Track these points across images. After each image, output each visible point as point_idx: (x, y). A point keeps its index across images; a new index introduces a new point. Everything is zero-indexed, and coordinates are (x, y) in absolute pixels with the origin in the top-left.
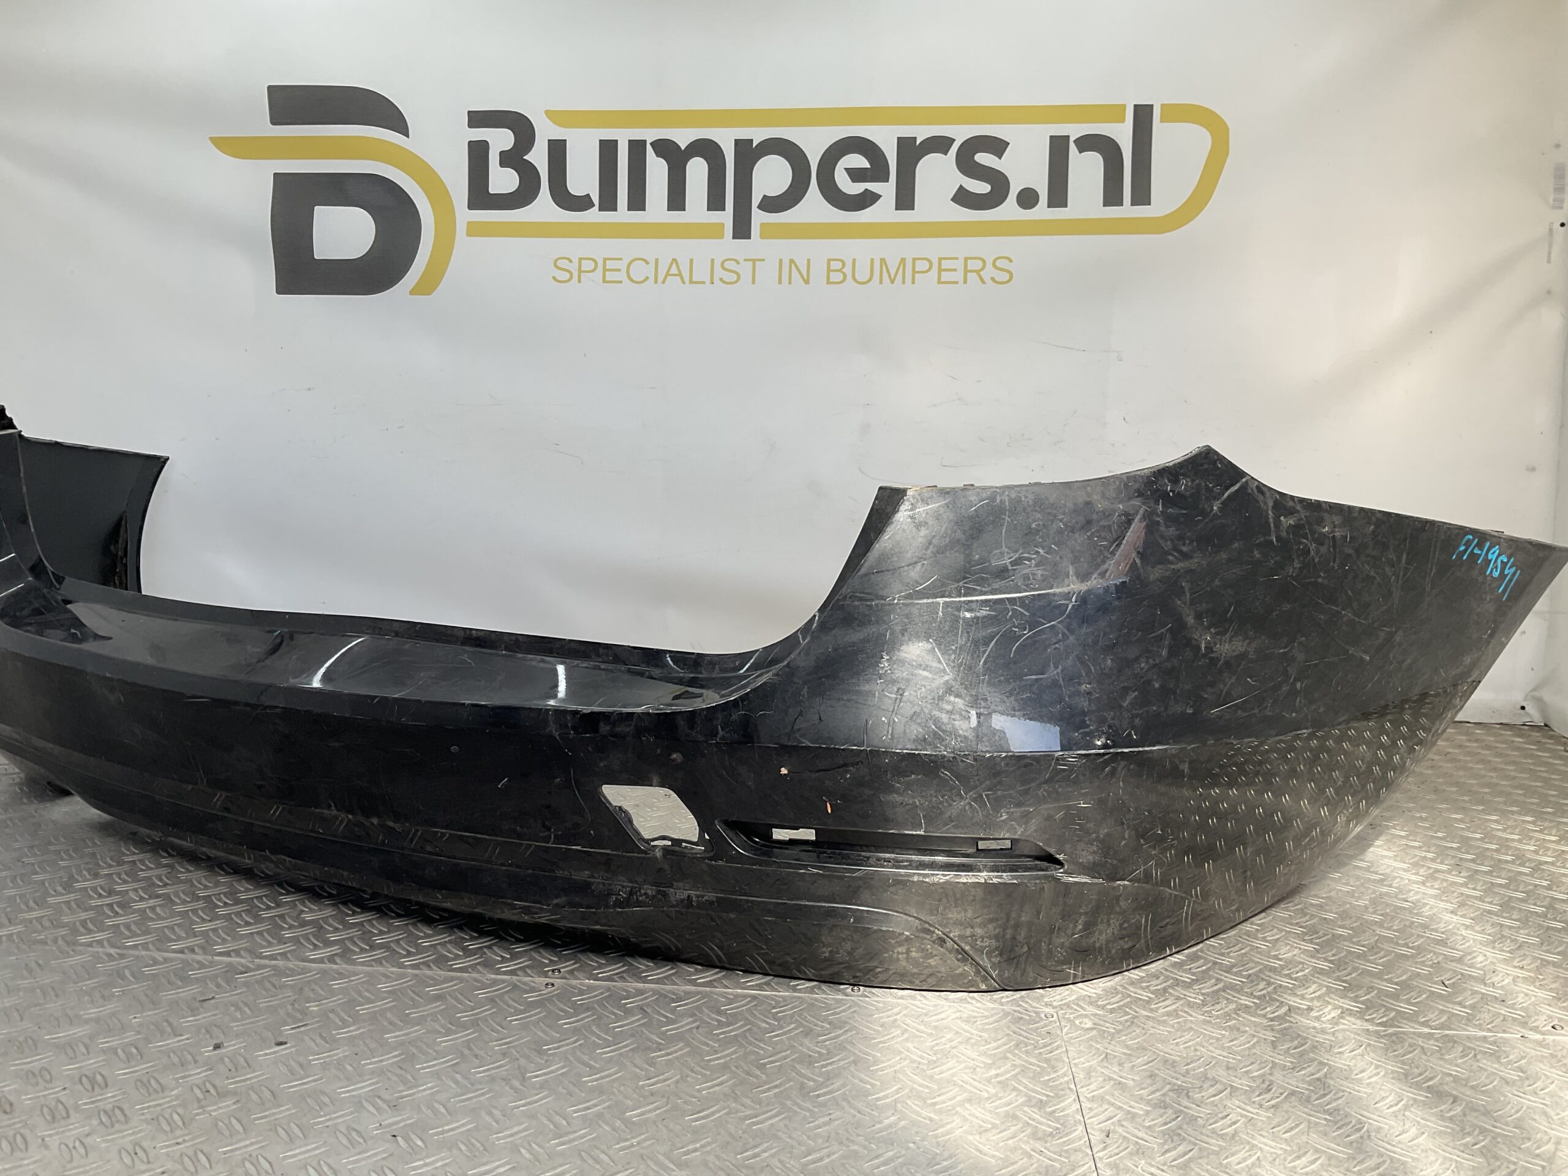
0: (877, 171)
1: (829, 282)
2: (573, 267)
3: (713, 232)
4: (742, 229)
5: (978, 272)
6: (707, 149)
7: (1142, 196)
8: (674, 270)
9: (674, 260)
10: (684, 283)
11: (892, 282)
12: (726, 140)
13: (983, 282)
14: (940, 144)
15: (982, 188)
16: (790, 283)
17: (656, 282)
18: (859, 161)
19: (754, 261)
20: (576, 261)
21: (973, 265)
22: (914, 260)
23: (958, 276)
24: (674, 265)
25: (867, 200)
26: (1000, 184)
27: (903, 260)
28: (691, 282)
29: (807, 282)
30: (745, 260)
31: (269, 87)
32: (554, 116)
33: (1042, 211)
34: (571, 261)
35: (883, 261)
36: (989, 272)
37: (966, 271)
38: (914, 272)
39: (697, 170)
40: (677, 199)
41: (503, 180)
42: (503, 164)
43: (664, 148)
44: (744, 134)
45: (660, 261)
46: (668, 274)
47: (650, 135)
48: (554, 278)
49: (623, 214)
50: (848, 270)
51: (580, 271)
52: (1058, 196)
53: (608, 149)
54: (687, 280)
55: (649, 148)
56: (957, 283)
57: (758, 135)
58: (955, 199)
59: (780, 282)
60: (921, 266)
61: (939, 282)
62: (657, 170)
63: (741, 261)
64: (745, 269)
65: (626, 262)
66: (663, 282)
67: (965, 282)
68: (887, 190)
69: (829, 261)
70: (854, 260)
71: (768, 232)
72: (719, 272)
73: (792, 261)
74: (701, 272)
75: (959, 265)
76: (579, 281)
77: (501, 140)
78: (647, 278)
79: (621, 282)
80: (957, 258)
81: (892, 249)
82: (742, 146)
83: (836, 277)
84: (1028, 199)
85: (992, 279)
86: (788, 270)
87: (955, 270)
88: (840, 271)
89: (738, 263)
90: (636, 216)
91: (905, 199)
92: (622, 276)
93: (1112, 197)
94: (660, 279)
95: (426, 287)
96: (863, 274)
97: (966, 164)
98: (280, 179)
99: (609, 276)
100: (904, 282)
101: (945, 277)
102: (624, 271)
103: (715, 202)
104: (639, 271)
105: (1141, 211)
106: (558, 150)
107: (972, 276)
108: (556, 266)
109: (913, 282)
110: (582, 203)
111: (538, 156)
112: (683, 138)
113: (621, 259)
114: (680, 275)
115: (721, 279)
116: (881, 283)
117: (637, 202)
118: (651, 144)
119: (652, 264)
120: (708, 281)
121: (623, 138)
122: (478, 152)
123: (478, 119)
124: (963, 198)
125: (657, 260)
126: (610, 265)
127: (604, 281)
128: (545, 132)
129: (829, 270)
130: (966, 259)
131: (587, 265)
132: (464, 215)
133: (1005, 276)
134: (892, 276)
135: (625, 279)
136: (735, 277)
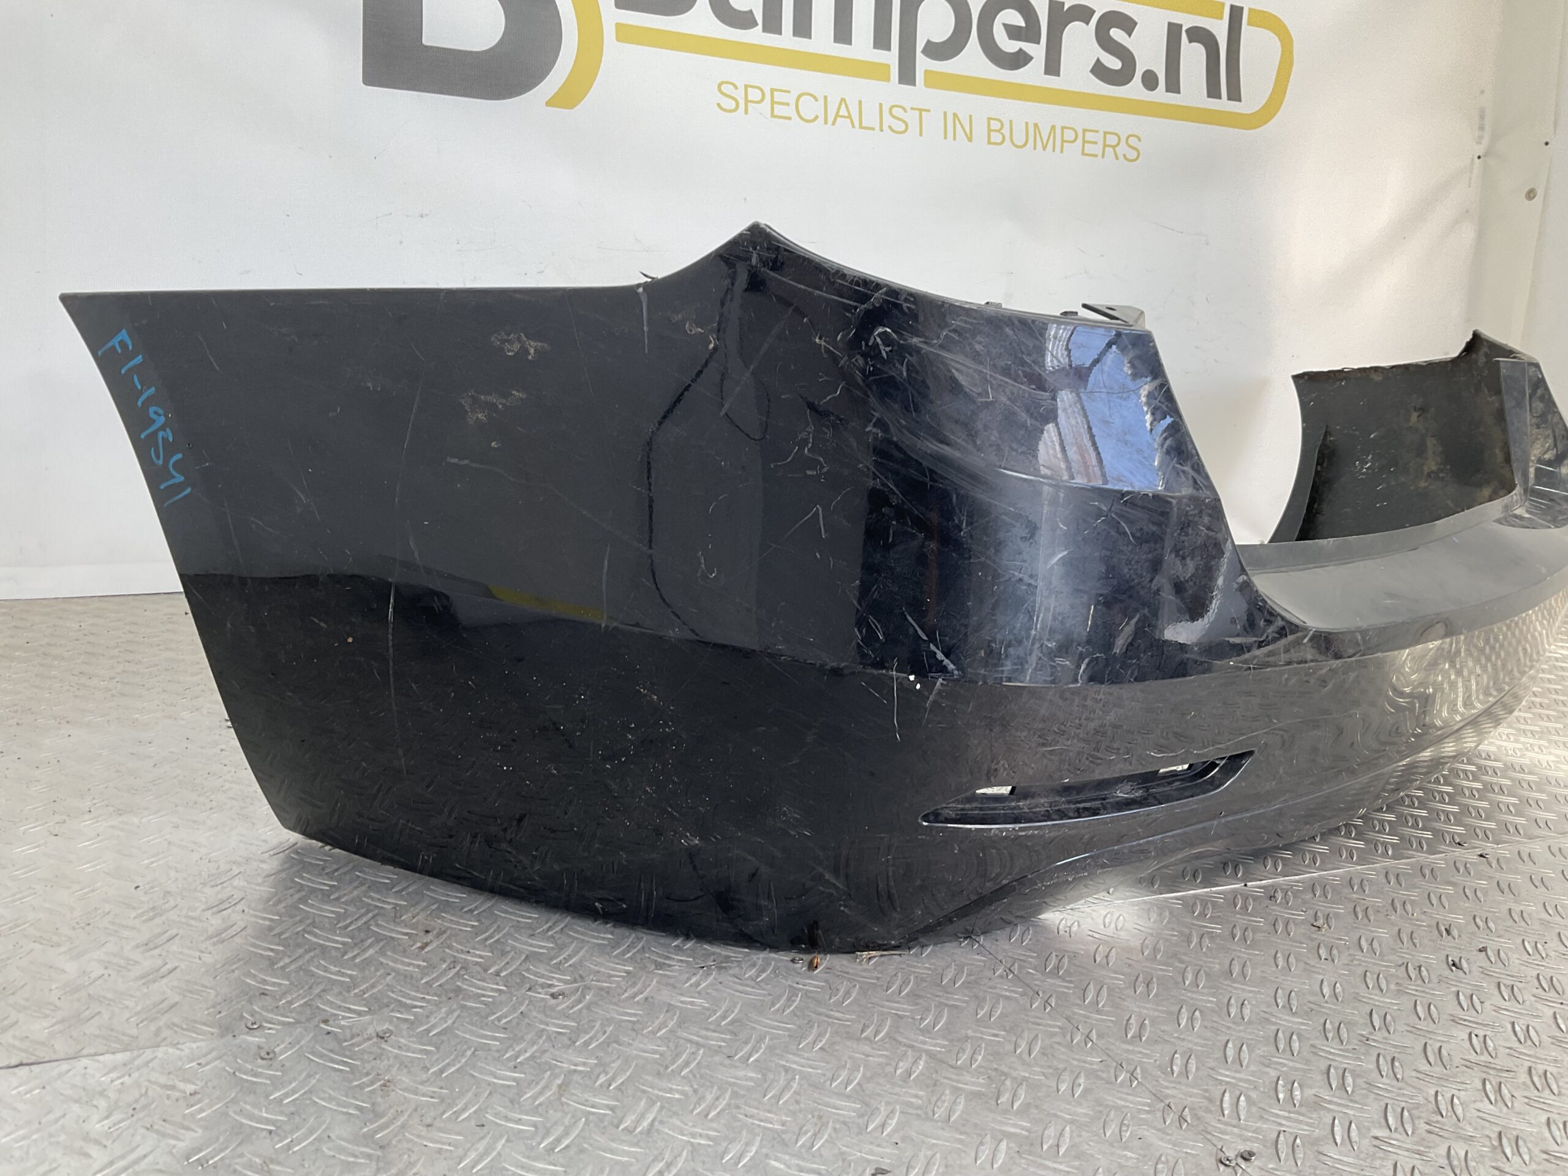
1: (989, 143)
2: (739, 95)
5: (1114, 147)
8: (843, 112)
9: (843, 100)
10: (853, 126)
11: (1044, 148)
13: (1117, 158)
16: (955, 138)
17: (826, 122)
19: (921, 110)
20: (742, 90)
21: (1112, 140)
22: (1063, 128)
23: (1097, 149)
24: (843, 105)
27: (1053, 127)
28: (861, 127)
29: (970, 139)
30: (912, 109)
34: (736, 87)
35: (1036, 125)
36: (1122, 149)
37: (1105, 146)
38: (1063, 141)
45: (829, 99)
46: (837, 115)
48: (719, 105)
50: (1006, 131)
51: (747, 101)
54: (857, 124)
56: (1096, 156)
59: (946, 137)
60: (1069, 135)
61: (1083, 153)
63: (908, 110)
64: (912, 118)
65: (794, 95)
66: (834, 124)
67: (1103, 157)
69: (989, 119)
70: (1011, 122)
72: (888, 120)
73: (955, 116)
74: (871, 117)
75: (1099, 138)
76: (746, 112)
78: (817, 117)
79: (790, 118)
80: (1097, 132)
81: (1044, 114)
83: (996, 137)
85: (1124, 155)
86: (952, 122)
87: (1096, 143)
88: (998, 131)
89: (905, 111)
92: (790, 111)
94: (830, 120)
96: (1019, 137)
99: (779, 110)
100: (1054, 151)
101: (1089, 148)
102: (793, 106)
104: (810, 108)
107: (1109, 150)
108: (720, 91)
109: (1062, 151)
113: (789, 92)
114: (849, 117)
115: (890, 127)
116: (1035, 148)
119: (821, 102)
120: (877, 128)
125: (826, 97)
126: (778, 97)
127: (773, 116)
129: (990, 130)
130: (1105, 133)
131: (755, 95)
132: (611, 13)
133: (1132, 155)
134: (1045, 142)
135: (795, 116)
136: (903, 128)
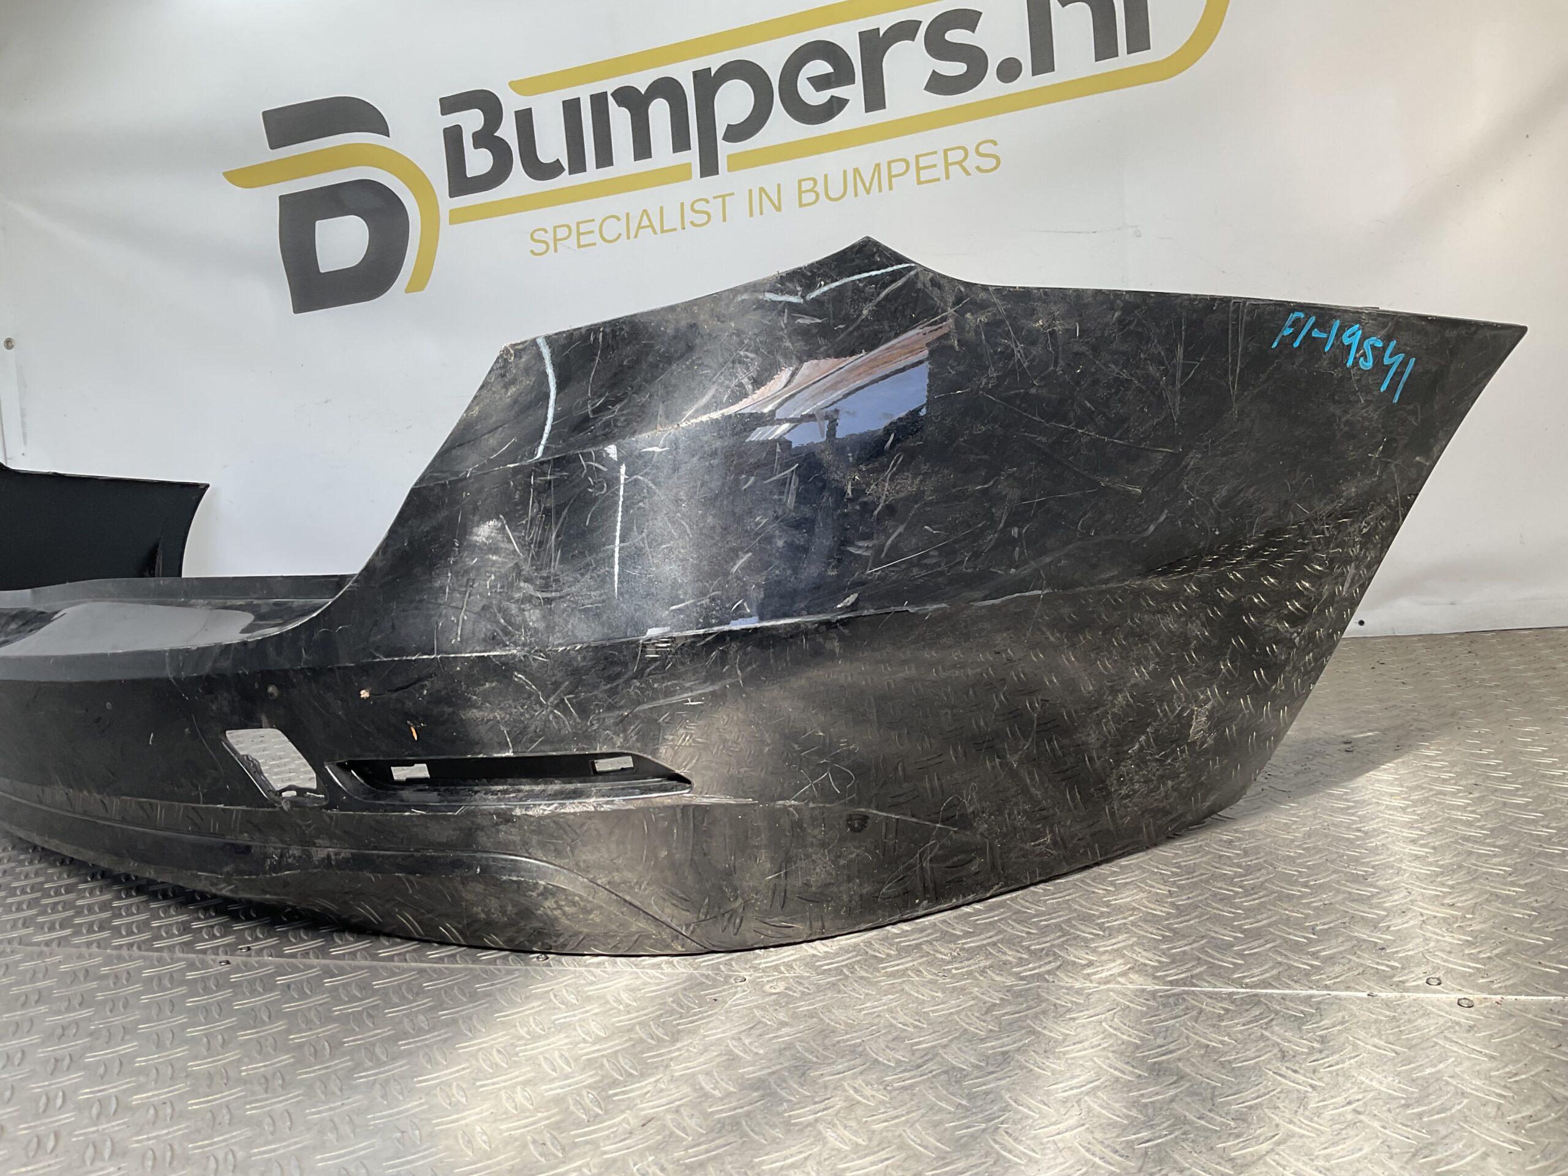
0: (842, 74)
1: (801, 205)
2: (549, 237)
3: (680, 174)
4: (709, 166)
5: (960, 163)
6: (667, 88)
7: (1139, 40)
8: (645, 222)
9: (645, 211)
10: (655, 233)
11: (868, 192)
12: (683, 74)
13: (968, 174)
14: (905, 30)
15: (957, 68)
16: (761, 213)
17: (628, 238)
18: (821, 67)
19: (723, 197)
21: (955, 156)
23: (939, 172)
24: (645, 218)
25: (835, 106)
26: (976, 59)
27: (878, 166)
28: (663, 231)
29: (778, 209)
30: (715, 198)
31: (264, 113)
32: (519, 87)
33: (1026, 81)
35: (856, 171)
36: (973, 161)
37: (947, 165)
38: (890, 177)
39: (659, 111)
40: (642, 148)
41: (479, 162)
42: (477, 145)
43: (626, 96)
44: (700, 64)
45: (631, 215)
46: (639, 227)
47: (610, 86)
48: (532, 252)
49: (592, 173)
50: (820, 188)
51: (556, 240)
52: (1043, 60)
53: (571, 108)
54: (658, 229)
55: (611, 99)
56: (938, 180)
57: (715, 62)
58: (929, 87)
59: (751, 215)
60: (898, 168)
61: (919, 182)
62: (620, 119)
63: (710, 199)
64: (715, 207)
65: (597, 223)
66: (636, 237)
67: (948, 177)
68: (854, 92)
69: (800, 182)
70: (825, 176)
71: (738, 163)
72: (689, 215)
73: (762, 190)
74: (672, 220)
75: (939, 159)
76: (556, 251)
77: (472, 121)
78: (620, 235)
79: (595, 244)
80: (935, 153)
81: (863, 157)
82: (700, 77)
83: (808, 198)
84: (1009, 70)
85: (978, 168)
87: (935, 166)
88: (812, 190)
89: (708, 202)
90: (607, 173)
91: (875, 99)
92: (596, 238)
93: (1105, 48)
94: (632, 233)
95: (418, 284)
96: (835, 191)
97: (937, 47)
98: (285, 201)
99: (584, 240)
100: (880, 190)
101: (925, 175)
102: (597, 230)
103: (680, 142)
104: (613, 229)
105: (1140, 58)
106: (524, 119)
107: (955, 170)
108: (533, 239)
109: (891, 188)
110: (553, 170)
111: (508, 132)
112: (641, 82)
113: (593, 220)
114: (651, 226)
115: (692, 223)
116: (856, 195)
117: (605, 158)
118: (612, 95)
119: (624, 220)
120: (679, 227)
121: (584, 94)
122: (453, 136)
123: (450, 105)
124: (938, 84)
125: (627, 214)
126: (583, 228)
127: (579, 246)
128: (511, 104)
129: (800, 192)
130: (946, 151)
132: (447, 203)
133: (991, 163)
134: (868, 185)
135: (599, 240)
136: (706, 218)
